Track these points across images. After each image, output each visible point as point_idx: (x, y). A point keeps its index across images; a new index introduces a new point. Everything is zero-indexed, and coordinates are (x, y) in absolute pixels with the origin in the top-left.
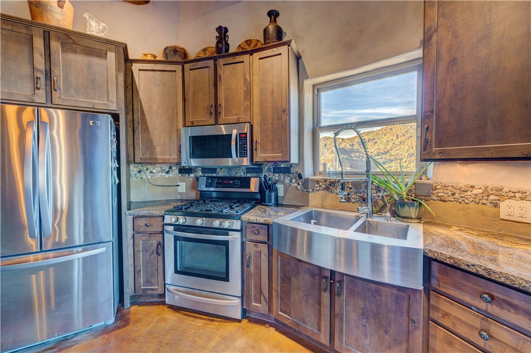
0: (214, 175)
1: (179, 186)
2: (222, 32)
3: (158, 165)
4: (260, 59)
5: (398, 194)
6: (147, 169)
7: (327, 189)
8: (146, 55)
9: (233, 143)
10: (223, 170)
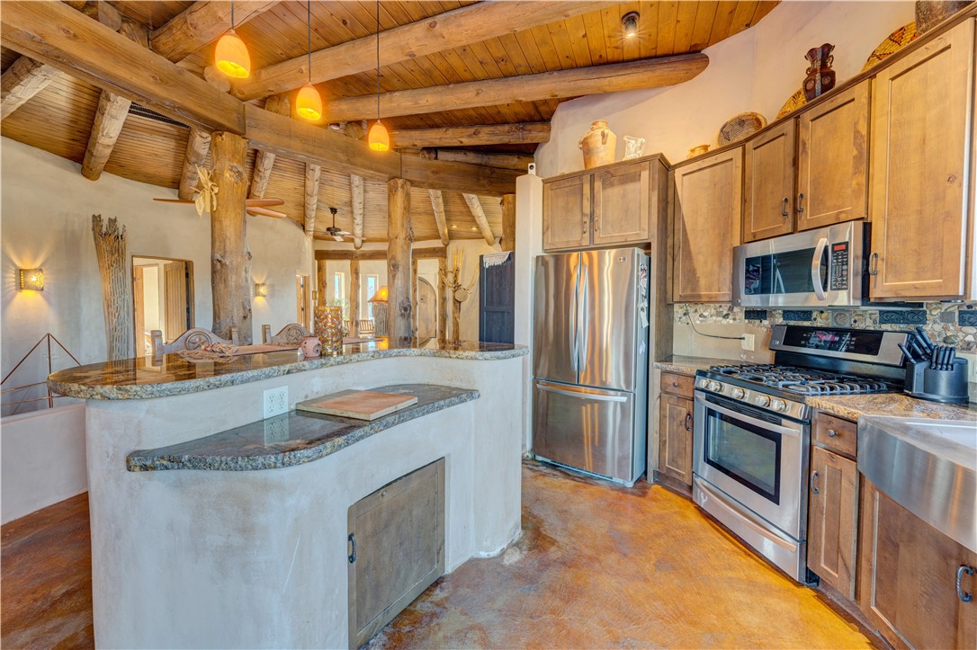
0: (806, 324)
1: (743, 339)
3: (712, 305)
4: (893, 79)
6: (696, 311)
8: (693, 151)
9: (816, 264)
10: (824, 315)
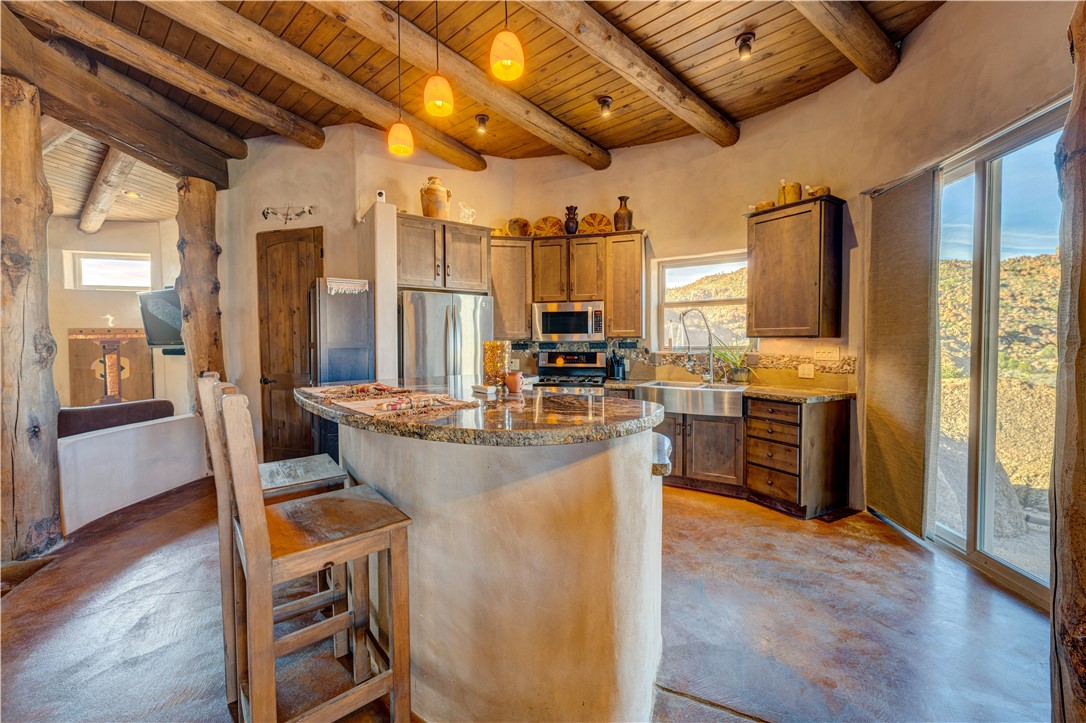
2: (571, 210)
4: (614, 243)
5: (734, 364)
7: (674, 362)
9: (590, 320)
